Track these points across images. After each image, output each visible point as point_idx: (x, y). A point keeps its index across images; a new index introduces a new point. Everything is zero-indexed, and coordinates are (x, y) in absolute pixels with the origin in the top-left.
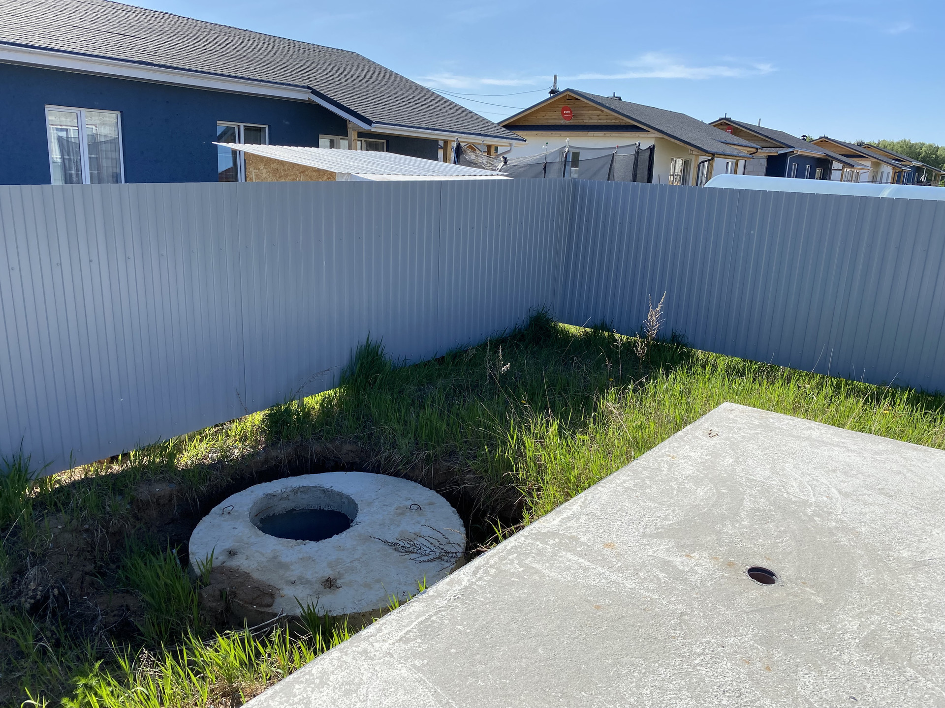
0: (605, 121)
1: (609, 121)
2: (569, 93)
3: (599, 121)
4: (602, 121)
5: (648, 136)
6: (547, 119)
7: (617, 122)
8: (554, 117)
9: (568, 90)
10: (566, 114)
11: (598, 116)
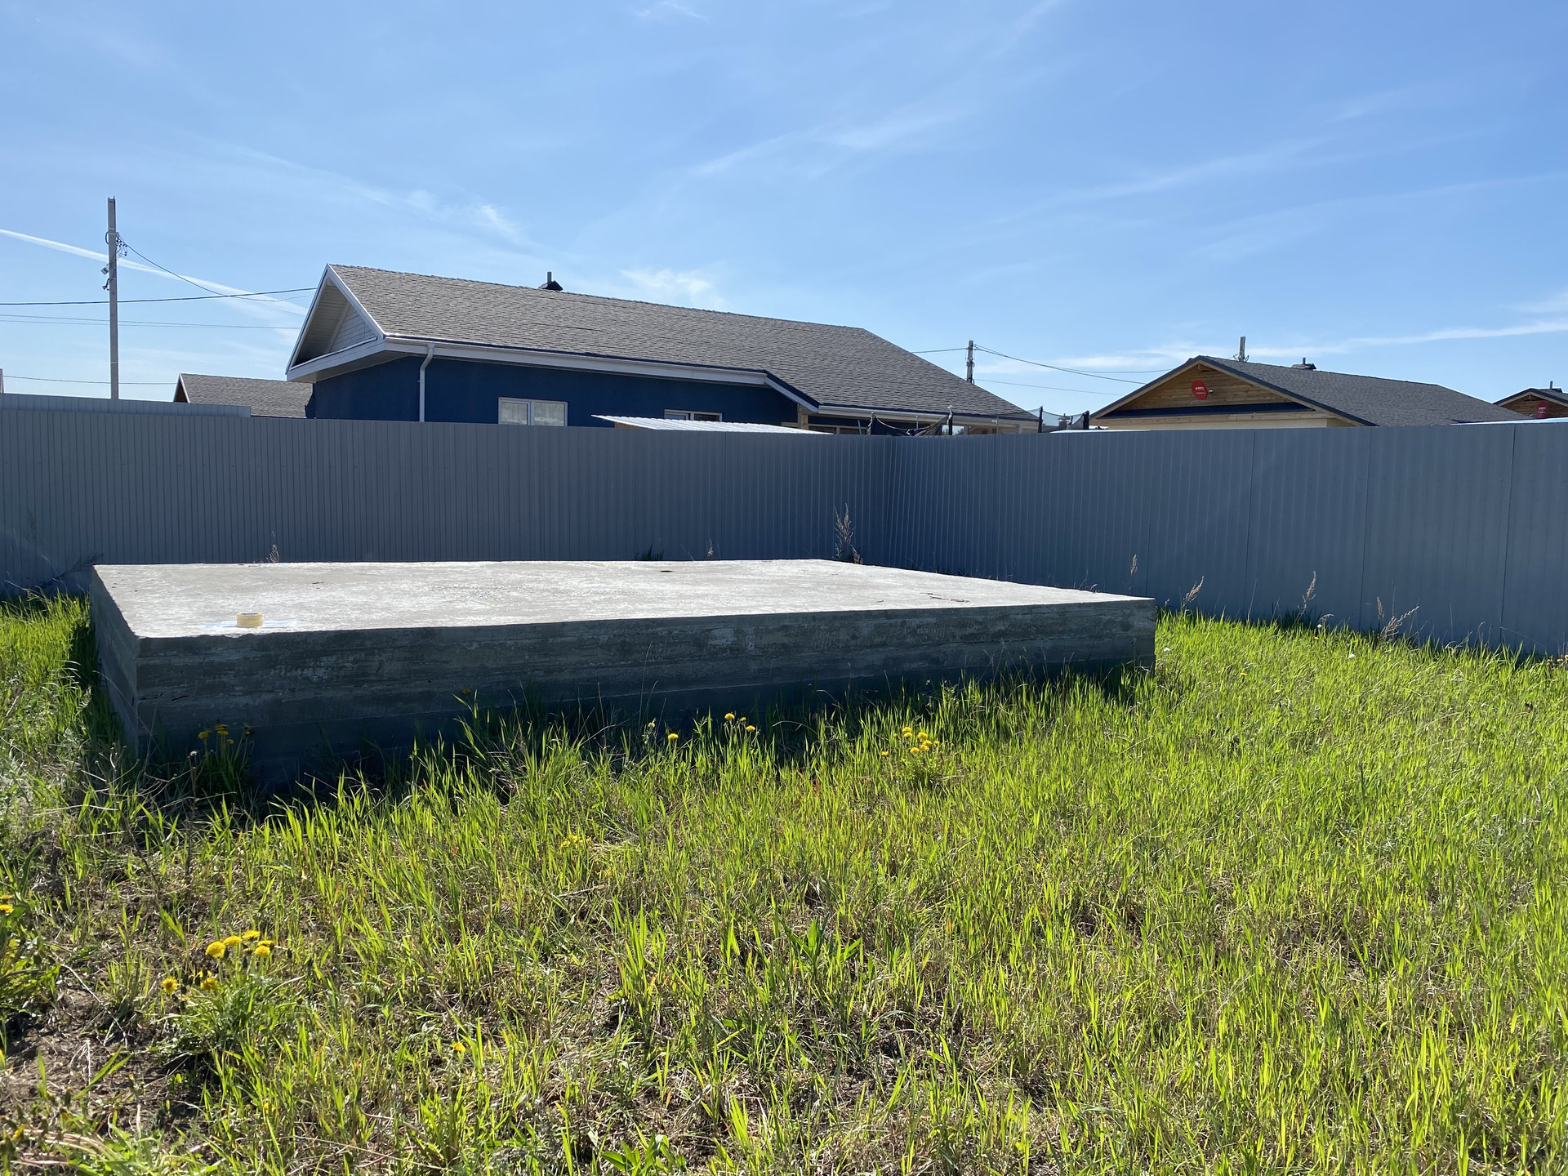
0: (1256, 399)
1: (1261, 398)
2: (1201, 362)
3: (1248, 399)
4: (1252, 399)
5: (1314, 416)
6: (1175, 400)
7: (1273, 400)
8: (1184, 397)
9: (1200, 358)
10: (1198, 391)
11: (1246, 391)
